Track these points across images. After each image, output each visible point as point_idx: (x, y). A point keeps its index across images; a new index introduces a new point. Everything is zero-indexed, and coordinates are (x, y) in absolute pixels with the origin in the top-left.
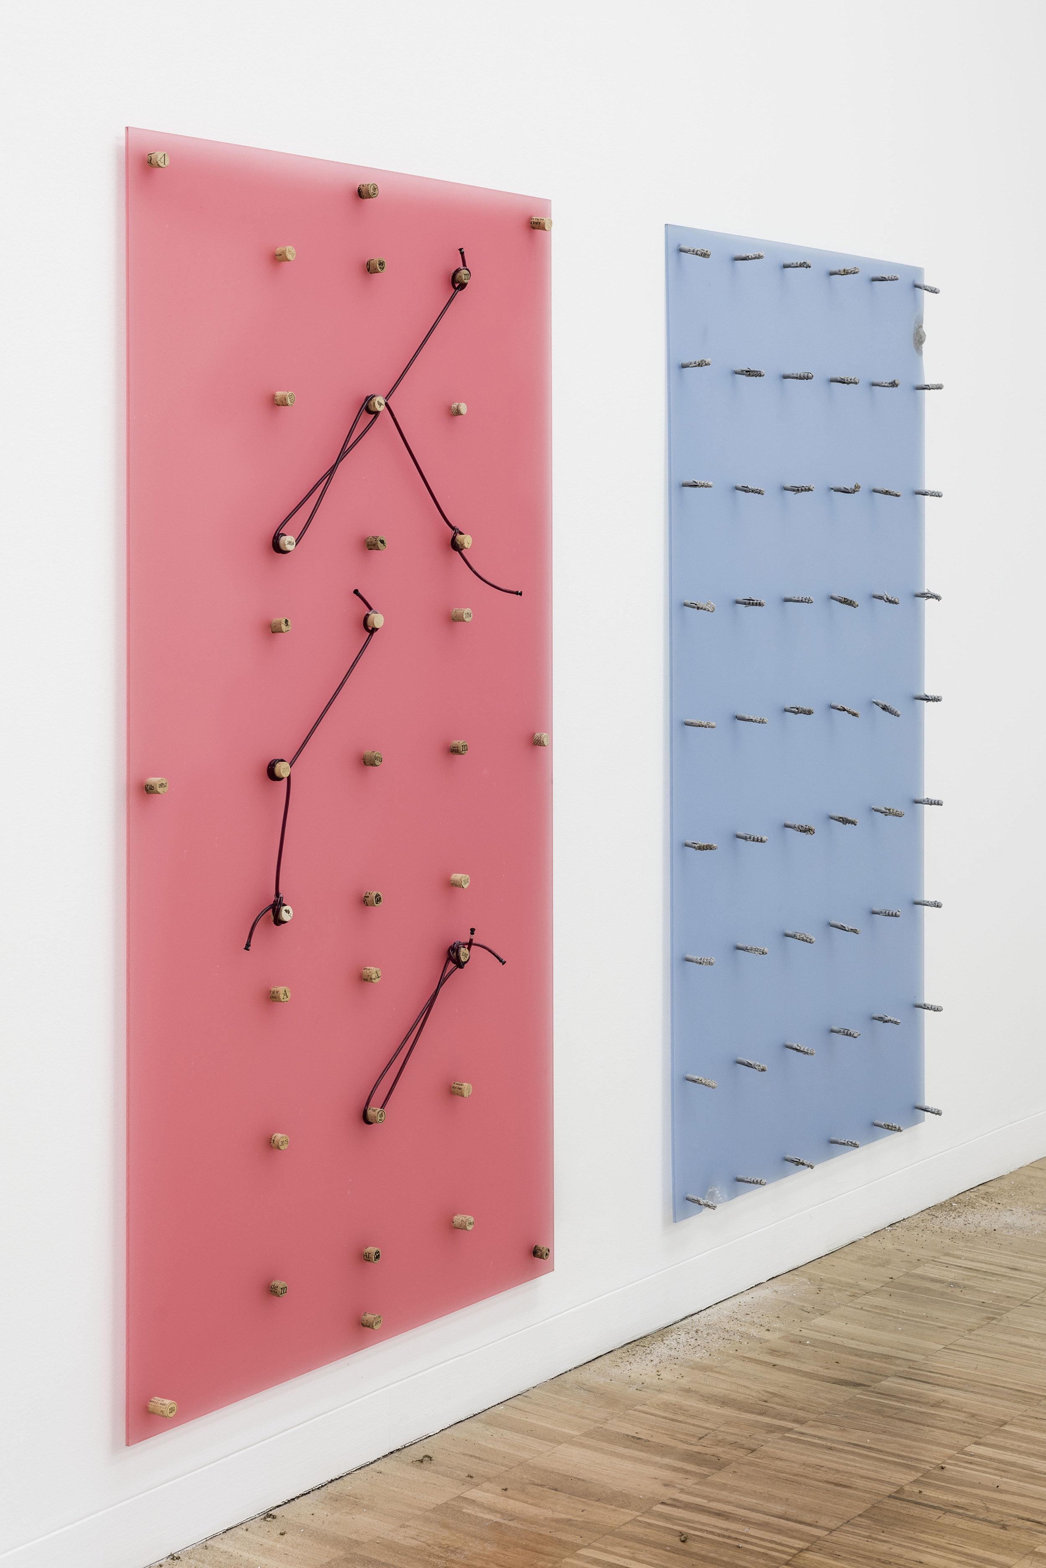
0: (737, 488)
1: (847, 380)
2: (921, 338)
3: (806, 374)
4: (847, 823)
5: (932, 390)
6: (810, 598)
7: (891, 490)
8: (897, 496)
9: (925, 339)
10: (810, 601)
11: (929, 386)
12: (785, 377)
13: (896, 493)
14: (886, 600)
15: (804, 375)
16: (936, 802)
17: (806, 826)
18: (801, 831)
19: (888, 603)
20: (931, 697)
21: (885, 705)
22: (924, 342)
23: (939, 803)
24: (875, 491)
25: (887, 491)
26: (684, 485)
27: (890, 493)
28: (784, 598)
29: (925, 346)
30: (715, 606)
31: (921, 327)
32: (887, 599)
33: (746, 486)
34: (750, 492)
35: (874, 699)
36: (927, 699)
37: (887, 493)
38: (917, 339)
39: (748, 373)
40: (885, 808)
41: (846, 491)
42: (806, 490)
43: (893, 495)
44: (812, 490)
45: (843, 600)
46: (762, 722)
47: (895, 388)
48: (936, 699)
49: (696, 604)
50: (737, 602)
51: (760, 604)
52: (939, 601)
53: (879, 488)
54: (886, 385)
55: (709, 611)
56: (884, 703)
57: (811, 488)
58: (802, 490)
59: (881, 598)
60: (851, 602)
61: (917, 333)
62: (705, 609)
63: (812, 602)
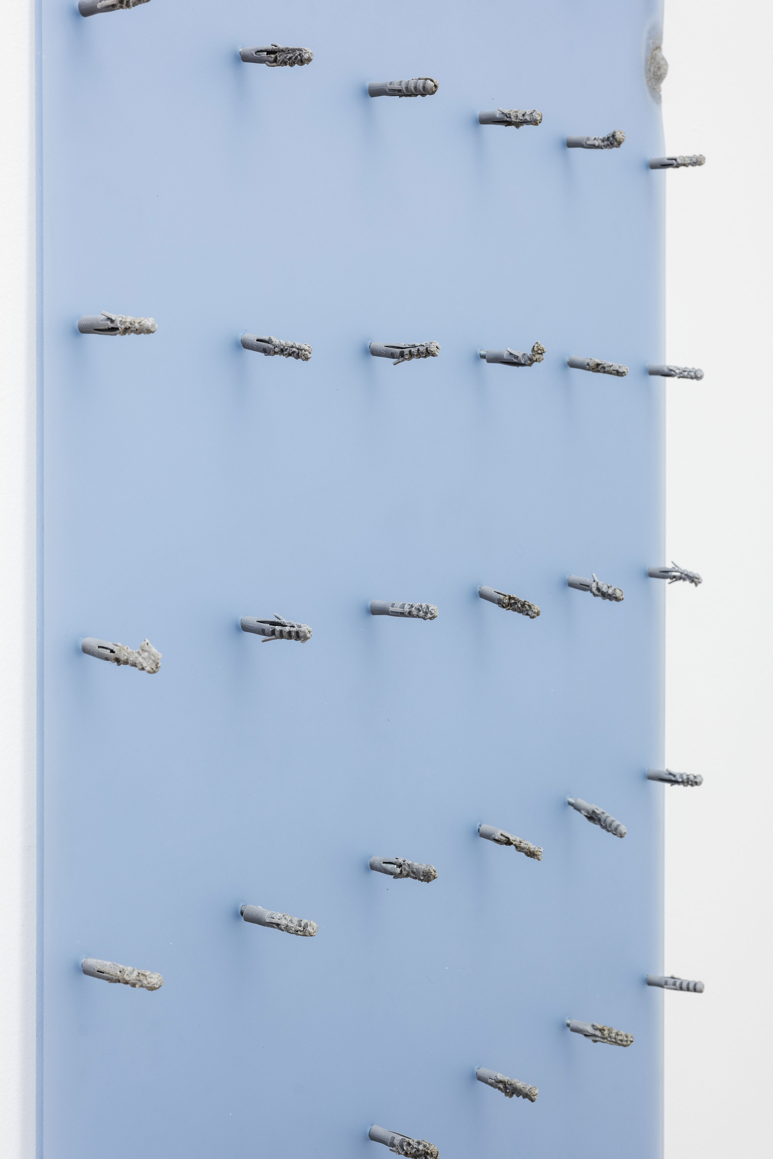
0: (246, 345)
1: (517, 116)
2: (659, 68)
3: (421, 83)
4: (513, 1093)
5: (682, 168)
6: (428, 608)
7: (606, 362)
8: (619, 373)
9: (666, 70)
10: (429, 615)
11: (675, 160)
12: (375, 92)
13: (617, 368)
14: (596, 592)
15: (416, 84)
16: (691, 986)
17: (419, 1143)
18: (406, 1154)
19: (600, 599)
20: (681, 775)
21: (594, 812)
22: (664, 77)
23: (695, 988)
24: (573, 365)
25: (598, 365)
26: (85, 329)
27: (604, 368)
28: (369, 604)
29: (666, 87)
30: (160, 656)
31: (658, 48)
32: (598, 589)
33: (266, 338)
34: (275, 353)
35: (571, 797)
36: (672, 780)
37: (598, 368)
38: (652, 70)
39: (273, 56)
40: (593, 1026)
41: (513, 362)
42: (419, 354)
43: (611, 374)
44: (434, 355)
45: (506, 601)
46: (303, 932)
47: (615, 149)
48: (691, 782)
49: (112, 651)
50: (246, 628)
51: (298, 636)
52: (696, 585)
53: (580, 357)
54: (597, 143)
55: (143, 669)
56: (591, 806)
57: (433, 349)
58: (411, 355)
59: (584, 587)
60: (523, 605)
61: (652, 58)
62: (134, 665)
63: (434, 617)
